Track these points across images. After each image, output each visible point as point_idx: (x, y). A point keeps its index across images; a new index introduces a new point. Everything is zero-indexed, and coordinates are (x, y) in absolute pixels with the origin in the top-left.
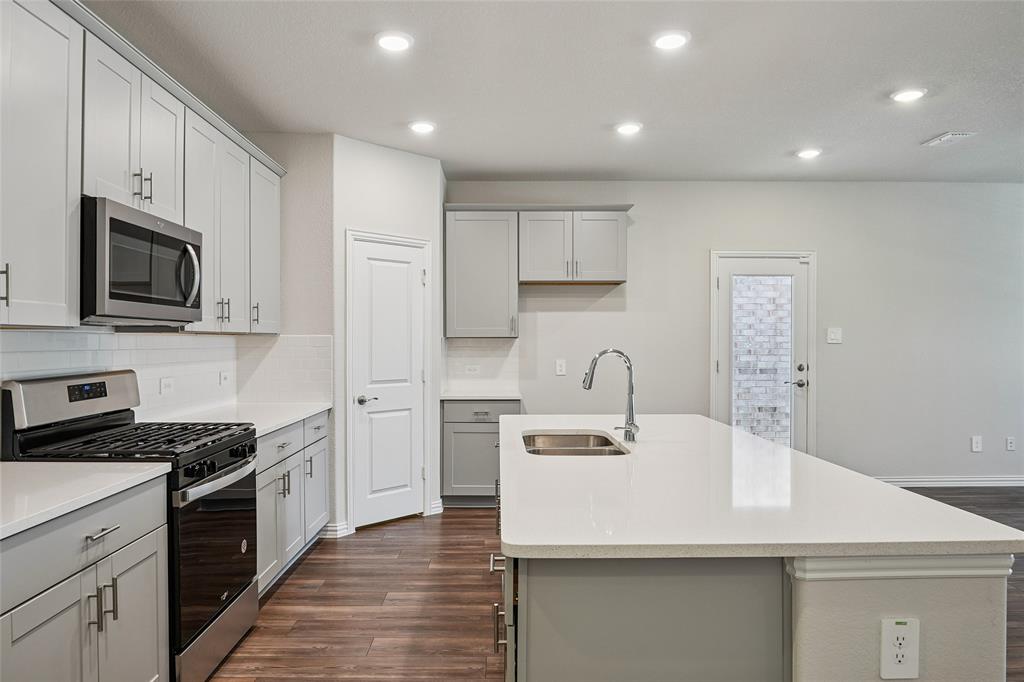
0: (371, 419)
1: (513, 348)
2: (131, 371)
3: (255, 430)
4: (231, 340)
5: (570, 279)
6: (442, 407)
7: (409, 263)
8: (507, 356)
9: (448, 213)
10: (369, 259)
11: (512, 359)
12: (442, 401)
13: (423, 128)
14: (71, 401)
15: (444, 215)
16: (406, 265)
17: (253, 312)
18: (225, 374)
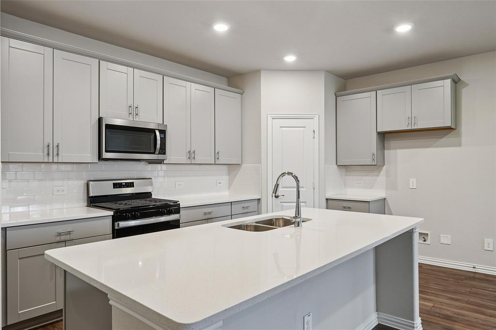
0: (282, 205)
1: (382, 171)
2: (151, 178)
3: (179, 204)
4: (226, 167)
5: (410, 128)
6: (327, 202)
7: (305, 127)
8: (378, 176)
9: (337, 98)
10: (281, 127)
11: (382, 178)
12: (327, 199)
13: (290, 59)
14: (114, 188)
15: (336, 99)
16: (303, 129)
17: (216, 155)
18: (220, 181)
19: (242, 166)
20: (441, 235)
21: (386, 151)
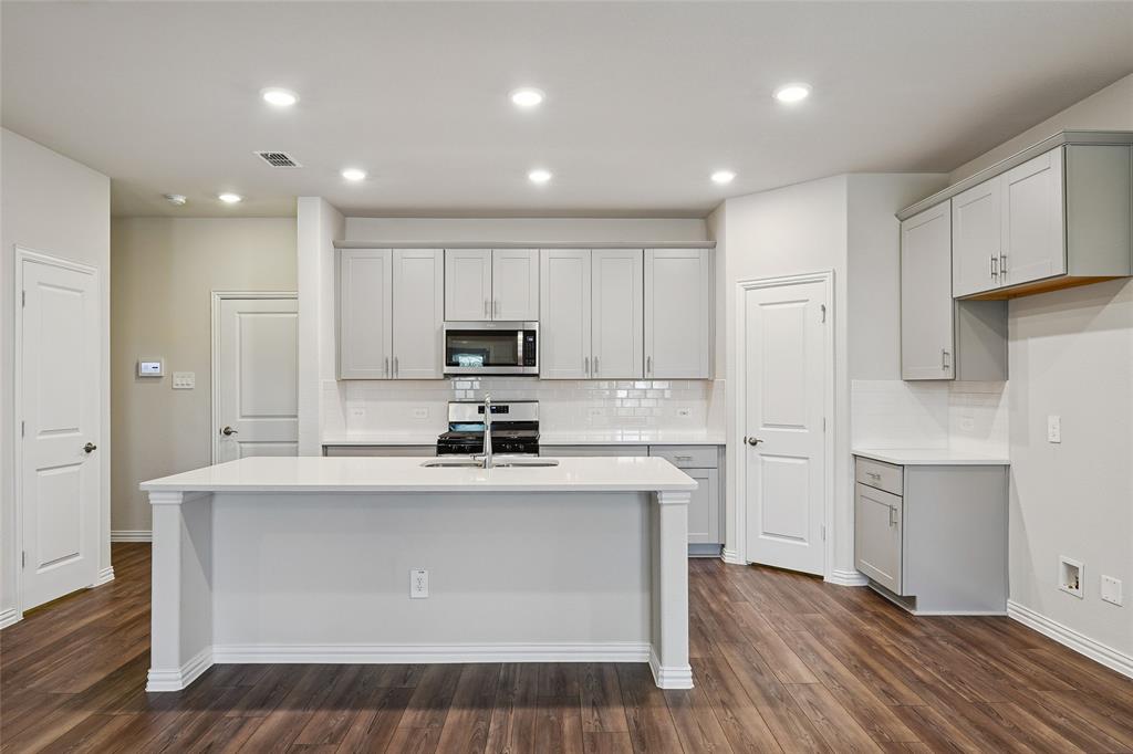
0: (763, 462)
2: (536, 401)
6: (854, 463)
7: (807, 300)
8: (997, 407)
9: (903, 222)
10: (759, 305)
11: (1003, 412)
12: (854, 456)
14: (479, 413)
15: (901, 225)
16: (803, 304)
17: (647, 364)
18: (683, 410)
19: (715, 384)
20: (1103, 576)
21: (1010, 344)
